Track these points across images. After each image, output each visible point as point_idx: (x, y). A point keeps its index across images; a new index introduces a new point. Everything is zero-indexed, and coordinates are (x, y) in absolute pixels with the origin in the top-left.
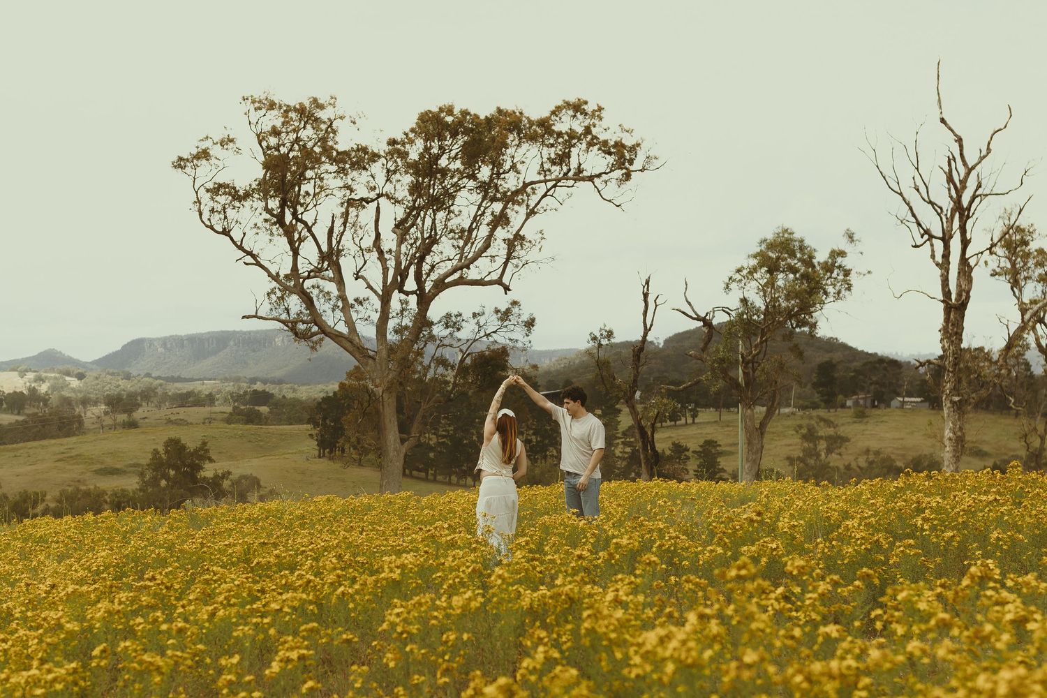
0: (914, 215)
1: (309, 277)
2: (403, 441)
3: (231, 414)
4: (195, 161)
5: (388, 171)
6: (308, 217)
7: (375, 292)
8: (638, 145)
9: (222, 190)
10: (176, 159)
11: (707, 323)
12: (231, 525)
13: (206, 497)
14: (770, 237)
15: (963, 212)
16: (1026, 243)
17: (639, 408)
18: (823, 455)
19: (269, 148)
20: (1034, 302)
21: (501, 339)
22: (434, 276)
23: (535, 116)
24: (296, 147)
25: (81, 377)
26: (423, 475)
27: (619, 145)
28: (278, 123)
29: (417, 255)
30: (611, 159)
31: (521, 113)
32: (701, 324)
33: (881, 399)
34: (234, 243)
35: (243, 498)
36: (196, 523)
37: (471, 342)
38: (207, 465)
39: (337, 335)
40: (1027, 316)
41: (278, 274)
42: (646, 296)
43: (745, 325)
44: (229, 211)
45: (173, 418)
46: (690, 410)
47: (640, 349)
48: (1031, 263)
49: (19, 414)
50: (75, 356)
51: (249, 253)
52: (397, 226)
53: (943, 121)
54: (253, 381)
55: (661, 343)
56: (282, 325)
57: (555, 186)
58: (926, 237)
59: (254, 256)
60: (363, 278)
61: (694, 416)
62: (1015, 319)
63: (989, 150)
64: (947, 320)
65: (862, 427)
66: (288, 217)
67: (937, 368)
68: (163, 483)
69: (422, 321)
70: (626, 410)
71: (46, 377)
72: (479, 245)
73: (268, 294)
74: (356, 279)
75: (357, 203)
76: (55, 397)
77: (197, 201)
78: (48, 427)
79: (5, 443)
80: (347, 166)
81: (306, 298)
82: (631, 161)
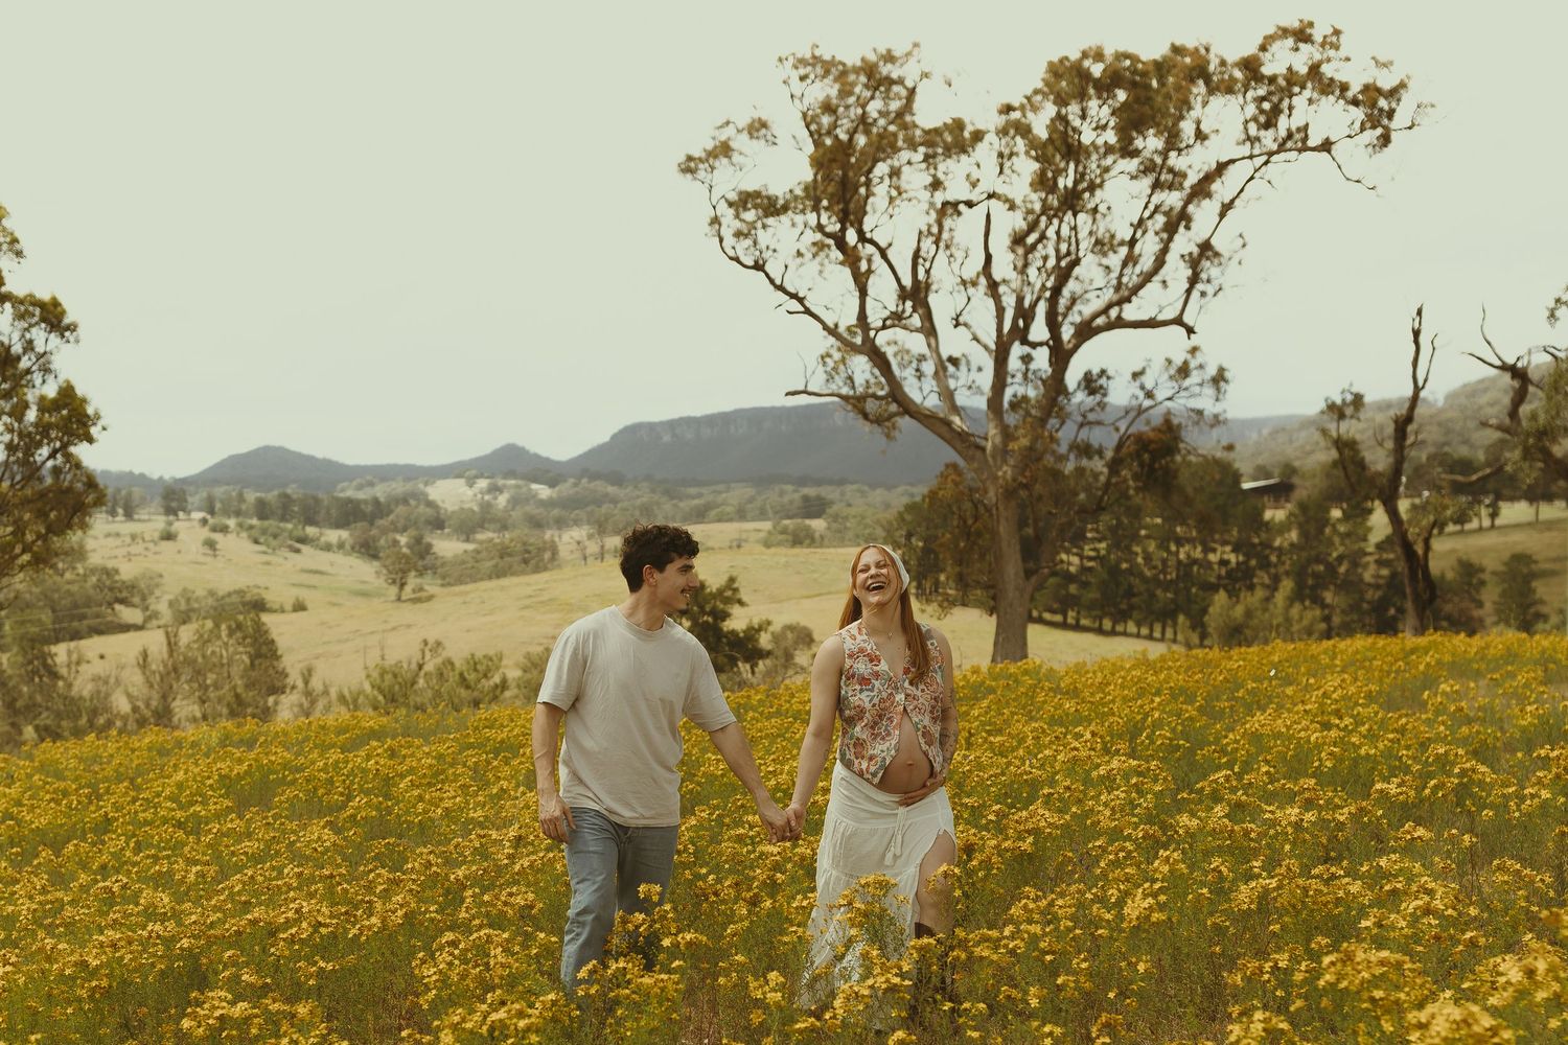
1: (884, 327)
2: (1028, 574)
3: (769, 533)
4: (711, 160)
5: (1001, 155)
7: (986, 347)
8: (1402, 85)
9: (750, 203)
10: (683, 158)
11: (1519, 372)
17: (1404, 506)
19: (818, 132)
22: (1075, 318)
23: (1232, 57)
24: (861, 127)
25: (552, 484)
26: (1058, 618)
27: (1371, 92)
28: (833, 94)
29: (1049, 284)
30: (1358, 114)
31: (1207, 50)
32: (1508, 374)
34: (772, 281)
37: (1132, 414)
38: (736, 610)
39: (927, 416)
41: (836, 326)
42: (1416, 334)
44: (760, 232)
46: (1488, 506)
47: (1406, 419)
49: (467, 540)
50: (544, 453)
51: (794, 296)
52: (1015, 241)
54: (802, 480)
56: (842, 403)
57: (1266, 163)
59: (801, 300)
60: (966, 325)
61: (1494, 515)
66: (851, 237)
69: (1055, 385)
70: (1381, 512)
71: (505, 486)
72: (1146, 263)
73: (822, 358)
74: (956, 326)
75: (950, 208)
76: (516, 514)
77: (715, 221)
78: (508, 559)
79: (450, 584)
80: (940, 150)
81: (879, 359)
82: (1391, 114)
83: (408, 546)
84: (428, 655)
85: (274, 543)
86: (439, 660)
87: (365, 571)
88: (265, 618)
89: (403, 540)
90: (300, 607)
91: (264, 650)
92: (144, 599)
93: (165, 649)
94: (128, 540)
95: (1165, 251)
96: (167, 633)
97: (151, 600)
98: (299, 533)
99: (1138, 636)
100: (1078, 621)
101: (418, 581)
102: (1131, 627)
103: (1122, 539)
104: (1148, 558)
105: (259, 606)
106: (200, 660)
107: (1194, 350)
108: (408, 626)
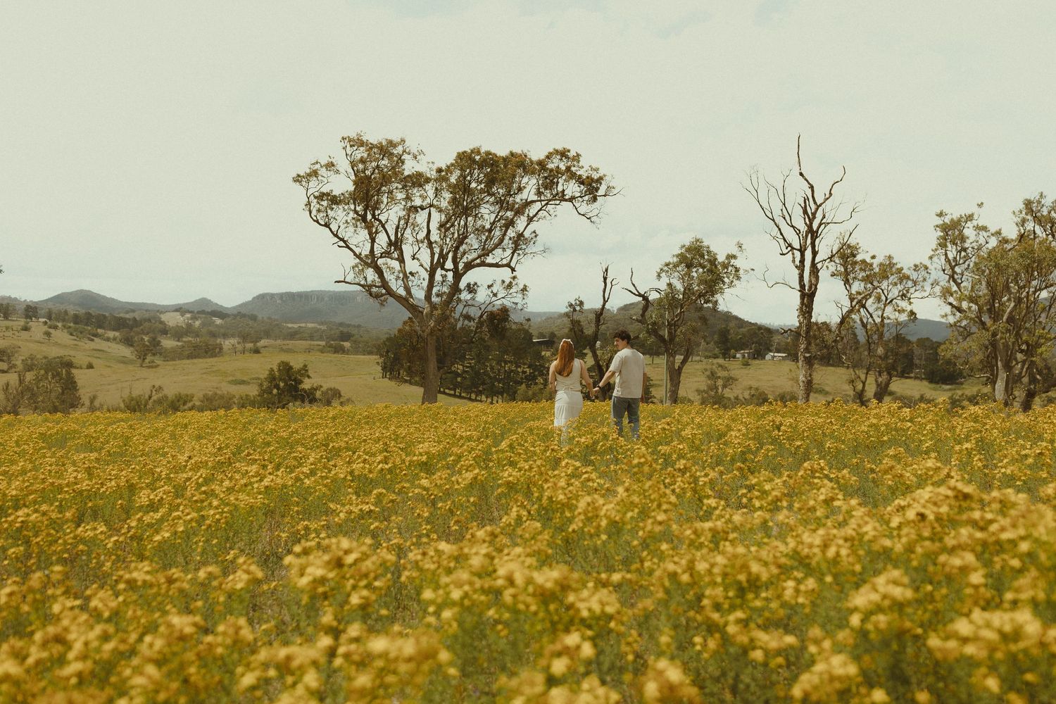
0: (781, 234)
1: (381, 257)
2: (439, 368)
3: (324, 346)
4: (308, 178)
5: (436, 189)
6: (383, 218)
7: (426, 269)
8: (602, 178)
9: (325, 198)
10: (296, 176)
11: (645, 298)
12: (318, 421)
13: (303, 401)
14: (687, 244)
15: (813, 234)
16: (854, 256)
17: (599, 353)
18: (720, 388)
19: (358, 171)
20: (859, 293)
21: (507, 303)
22: (465, 260)
23: (535, 158)
24: (376, 171)
25: (223, 317)
26: (452, 392)
27: (589, 180)
28: (365, 155)
29: (454, 245)
30: (584, 188)
31: (525, 155)
32: (641, 299)
33: (759, 355)
34: (332, 232)
35: (329, 403)
36: (294, 418)
37: (487, 303)
38: (306, 380)
39: (398, 297)
40: (854, 303)
41: (360, 254)
42: (605, 279)
43: (670, 300)
44: (329, 211)
45: (284, 347)
47: (599, 314)
48: (857, 268)
49: (178, 341)
50: (219, 303)
51: (342, 239)
52: (441, 226)
53: (801, 174)
54: (341, 324)
55: (615, 310)
56: (361, 288)
57: (547, 204)
58: (789, 248)
59: (345, 242)
60: (417, 259)
62: (846, 304)
63: (831, 194)
64: (802, 303)
65: (747, 372)
66: (369, 217)
67: (796, 333)
68: (275, 391)
69: (455, 289)
70: (590, 354)
71: (199, 317)
72: (496, 241)
73: (353, 267)
74: (413, 259)
75: (415, 209)
76: (204, 330)
77: (309, 204)
78: (197, 351)
79: (167, 361)
80: (410, 184)
81: (379, 271)
82: (597, 189)
83: (148, 341)
84: (154, 392)
85: (80, 336)
86: (160, 395)
87: (126, 352)
88: (74, 371)
90: (90, 366)
91: (70, 385)
92: (9, 359)
93: (17, 382)
94: (4, 329)
95: (505, 234)
96: (19, 375)
97: (12, 358)
98: (94, 332)
100: (460, 394)
101: (152, 358)
102: (484, 398)
103: (480, 358)
104: (492, 368)
105: (69, 365)
106: (35, 389)
107: (514, 278)
108: (145, 379)
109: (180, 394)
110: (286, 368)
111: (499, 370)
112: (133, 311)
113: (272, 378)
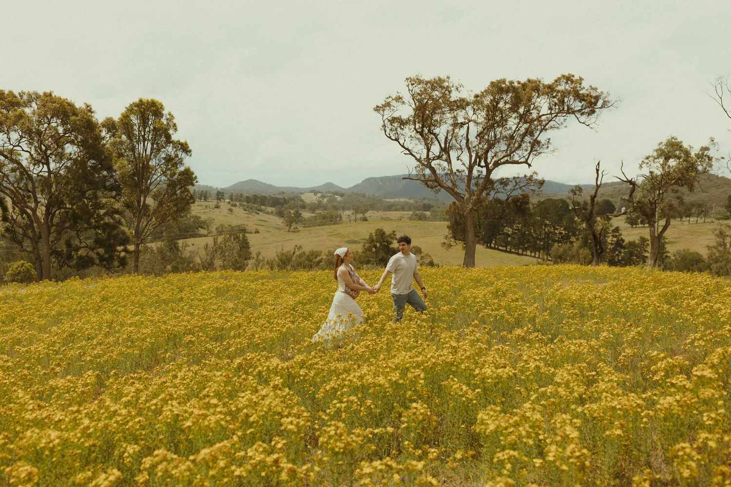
1: (433, 159)
3: (411, 215)
4: (384, 108)
5: (474, 109)
6: (436, 131)
7: (466, 167)
8: (599, 96)
9: (396, 121)
10: (375, 106)
11: (632, 183)
14: (664, 141)
21: (527, 190)
23: (546, 83)
24: (431, 99)
25: (342, 196)
27: (589, 96)
30: (584, 103)
31: (540, 82)
32: (629, 184)
34: (400, 144)
37: (512, 191)
39: (447, 187)
41: (420, 158)
42: (597, 170)
44: (399, 130)
45: (383, 217)
47: (594, 196)
49: (313, 213)
50: (339, 186)
51: (407, 149)
52: (478, 135)
56: (421, 182)
57: (556, 116)
59: (409, 150)
60: (460, 160)
66: (426, 130)
68: (374, 249)
69: (488, 180)
71: (326, 196)
72: (516, 144)
73: (415, 167)
74: (457, 160)
76: (329, 205)
77: (384, 126)
78: (326, 220)
79: (306, 227)
80: (455, 108)
81: (432, 169)
82: (595, 104)
83: (293, 214)
84: (296, 250)
85: (251, 211)
86: (301, 252)
87: (279, 221)
88: (247, 235)
89: (292, 212)
90: (257, 232)
91: (245, 245)
92: (208, 227)
93: (213, 243)
95: (522, 141)
96: (214, 238)
97: (210, 227)
98: (259, 208)
99: (531, 256)
101: (296, 225)
105: (244, 231)
106: (224, 247)
108: (291, 240)
109: (313, 251)
110: (381, 233)
111: (540, 233)
112: (283, 193)
113: (371, 240)
